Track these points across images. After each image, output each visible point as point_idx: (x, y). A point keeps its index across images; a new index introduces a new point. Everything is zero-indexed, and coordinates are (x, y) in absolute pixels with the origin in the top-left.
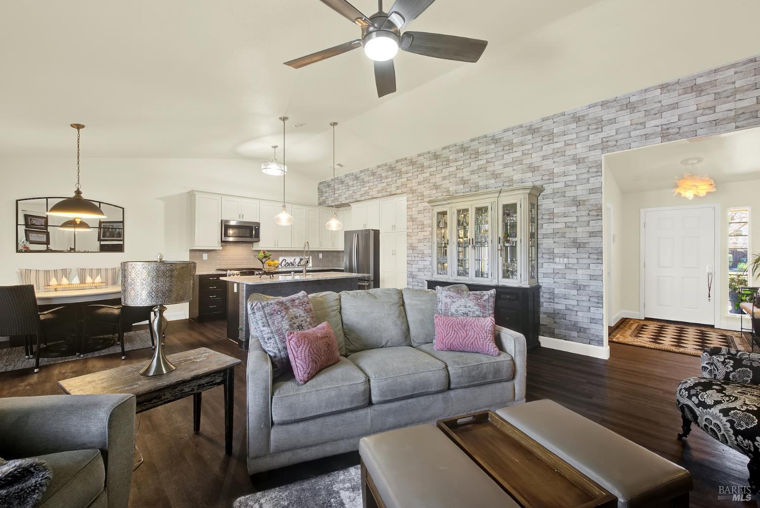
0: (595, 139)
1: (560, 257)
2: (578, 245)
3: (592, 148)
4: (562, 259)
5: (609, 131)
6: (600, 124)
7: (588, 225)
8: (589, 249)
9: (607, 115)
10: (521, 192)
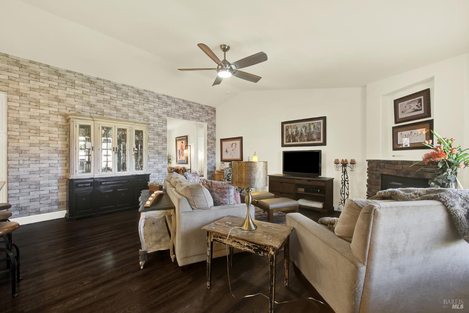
0: (165, 110)
1: (152, 158)
2: (159, 153)
3: (164, 113)
4: (152, 159)
5: (169, 109)
6: (166, 105)
7: (162, 145)
8: (163, 155)
9: (169, 102)
10: (146, 125)
